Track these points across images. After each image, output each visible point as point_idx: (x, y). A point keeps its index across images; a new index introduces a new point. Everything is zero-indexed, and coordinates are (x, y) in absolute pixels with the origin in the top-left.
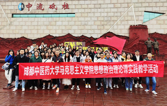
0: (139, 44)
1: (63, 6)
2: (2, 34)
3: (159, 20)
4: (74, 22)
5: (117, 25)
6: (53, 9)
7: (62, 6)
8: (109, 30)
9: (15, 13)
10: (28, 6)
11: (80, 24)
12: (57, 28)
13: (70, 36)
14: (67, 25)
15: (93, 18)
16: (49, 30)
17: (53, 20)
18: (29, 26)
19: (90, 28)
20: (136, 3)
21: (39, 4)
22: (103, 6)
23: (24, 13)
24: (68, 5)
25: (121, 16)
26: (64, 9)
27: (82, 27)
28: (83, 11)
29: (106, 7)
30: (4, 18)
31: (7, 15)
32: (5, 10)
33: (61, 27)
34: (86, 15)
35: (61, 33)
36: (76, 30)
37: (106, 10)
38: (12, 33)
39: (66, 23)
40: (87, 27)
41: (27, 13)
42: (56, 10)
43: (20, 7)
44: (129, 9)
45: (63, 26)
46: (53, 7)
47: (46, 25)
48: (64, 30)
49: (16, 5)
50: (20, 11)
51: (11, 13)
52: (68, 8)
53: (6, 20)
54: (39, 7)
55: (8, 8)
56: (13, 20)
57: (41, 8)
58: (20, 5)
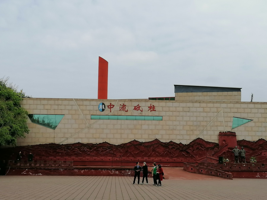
0: (228, 151)
1: (149, 107)
2: (80, 138)
3: (247, 127)
4: (161, 126)
5: (207, 130)
6: (138, 111)
8: (198, 136)
9: (94, 114)
10: (110, 107)
11: (168, 129)
12: (143, 132)
13: (157, 142)
14: (154, 129)
15: (181, 122)
16: (134, 135)
17: (138, 123)
18: (112, 130)
19: (178, 134)
20: (225, 108)
21: (122, 105)
22: (192, 109)
23: (105, 114)
24: (155, 107)
25: (210, 122)
26: (151, 111)
27: (170, 132)
28: (171, 113)
29: (195, 111)
30: (82, 119)
31: (86, 117)
32: (82, 110)
33: (147, 132)
34: (174, 118)
35: (147, 138)
36: (164, 135)
37: (195, 114)
38: (92, 137)
39: (153, 127)
40: (175, 132)
41: (109, 114)
42: (141, 112)
44: (219, 114)
45: (149, 130)
46: (138, 109)
47: (131, 129)
48: (150, 134)
49: (95, 105)
50: (101, 112)
51: (90, 114)
52: (155, 110)
53: (84, 122)
54: (122, 107)
55: (86, 108)
56: (93, 123)
57: (124, 109)
58: (100, 105)
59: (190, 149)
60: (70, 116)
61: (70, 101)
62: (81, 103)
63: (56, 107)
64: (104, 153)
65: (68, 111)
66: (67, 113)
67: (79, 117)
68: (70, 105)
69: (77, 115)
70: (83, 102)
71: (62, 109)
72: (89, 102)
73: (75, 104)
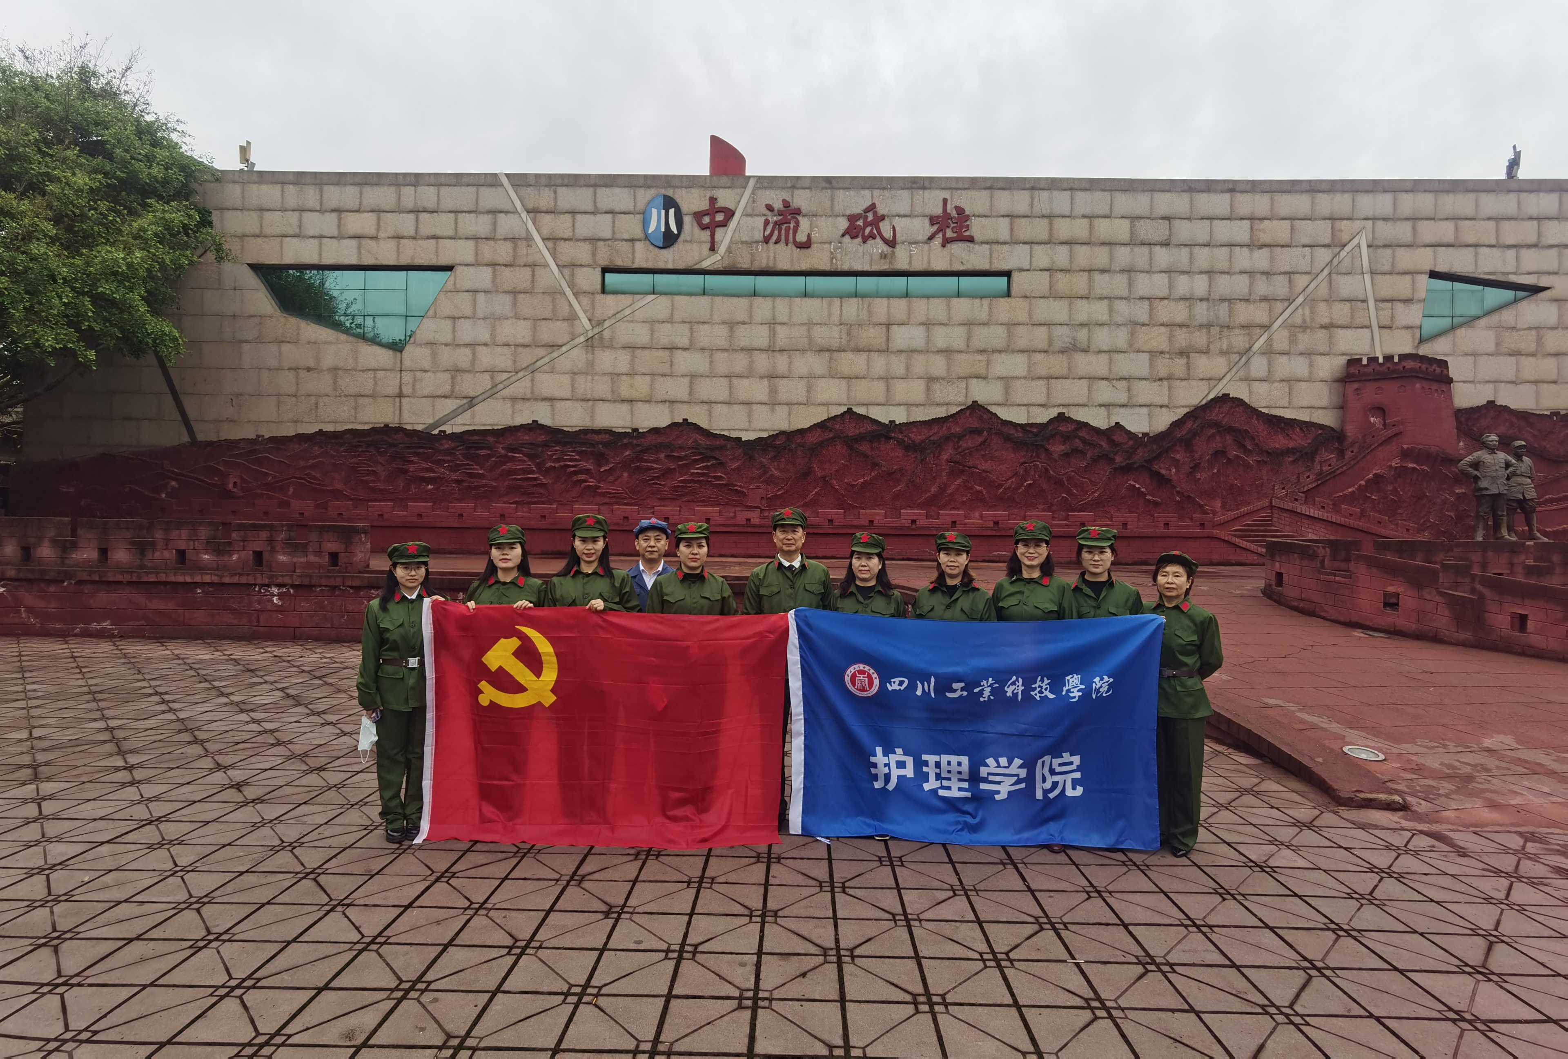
0: (1401, 472)
1: (933, 220)
2: (545, 399)
3: (1513, 328)
4: (1002, 330)
5: (1269, 352)
6: (871, 242)
7: (927, 221)
8: (1220, 386)
9: (619, 263)
10: (706, 220)
11: (1043, 345)
12: (898, 365)
13: (981, 419)
14: (962, 346)
15: (1122, 307)
16: (844, 382)
17: (870, 312)
18: (719, 356)
19: (1103, 371)
20: (1384, 219)
21: (778, 205)
22: (1185, 231)
23: (681, 266)
24: (968, 218)
25: (1290, 301)
26: (943, 246)
27: (1056, 364)
28: (1061, 255)
29: (1203, 238)
30: (554, 293)
31: (572, 275)
32: (552, 240)
33: (920, 364)
34: (1080, 283)
35: (921, 397)
36: (1019, 383)
37: (1203, 256)
38: (609, 396)
39: (956, 337)
40: (1084, 363)
41: (705, 265)
42: (886, 249)
43: (656, 222)
44: (1343, 254)
45: (933, 352)
46: (872, 230)
47: (828, 350)
48: (937, 379)
49: (623, 208)
50: (657, 250)
51: (594, 261)
52: (966, 234)
53: (565, 311)
54: (776, 223)
55: (573, 226)
56: (611, 313)
57: (791, 232)
58: (654, 212)
59: (1177, 463)
60: (483, 277)
61: (482, 189)
62: (545, 199)
63: (406, 223)
64: (674, 483)
65: (471, 244)
66: (470, 258)
67: (533, 282)
68: (483, 213)
69: (525, 266)
70: (555, 192)
71: (439, 232)
72: (591, 189)
73: (509, 207)
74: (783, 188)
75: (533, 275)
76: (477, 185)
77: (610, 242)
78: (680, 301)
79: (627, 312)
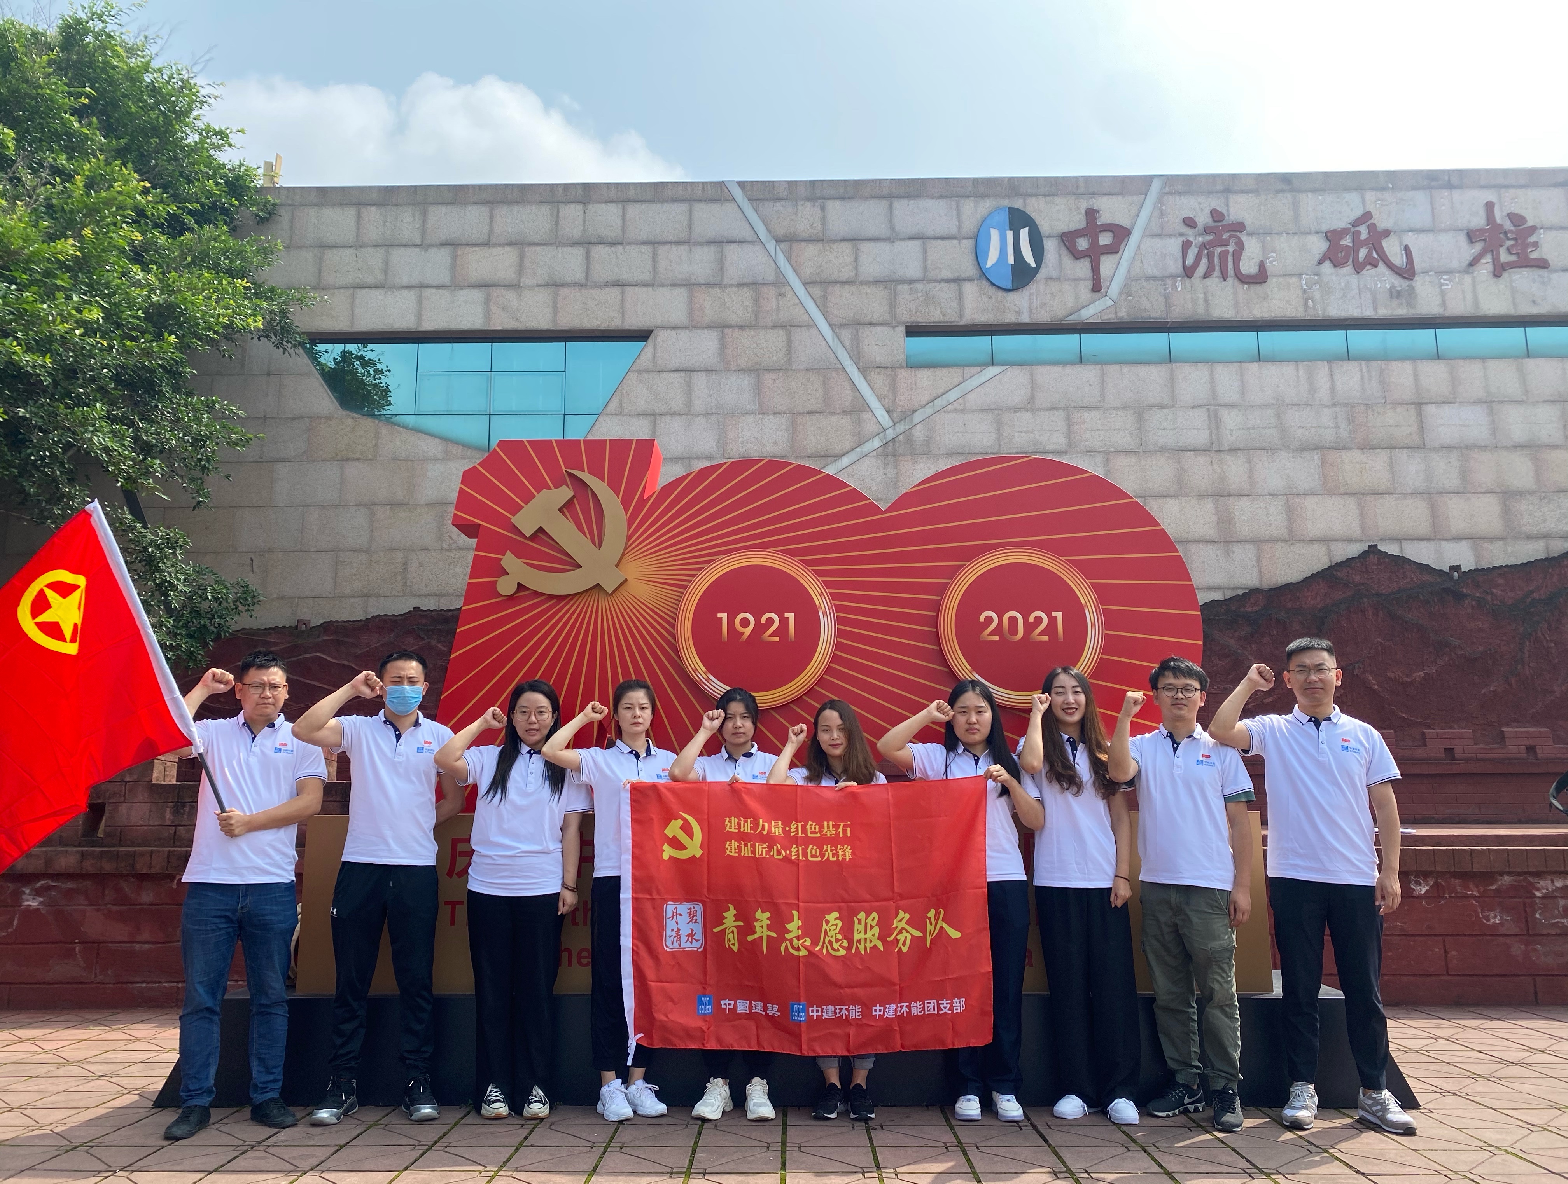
1: (1471, 236)
6: (1368, 272)
7: (1462, 239)
9: (937, 318)
10: (1083, 244)
12: (1446, 471)
14: (1558, 439)
16: (1351, 502)
17: (1383, 384)
21: (1203, 219)
23: (1043, 317)
24: (1531, 231)
26: (1497, 274)
30: (826, 370)
31: (856, 340)
32: (820, 284)
33: (1485, 469)
35: (1496, 527)
39: (1542, 422)
42: (1399, 283)
43: (997, 249)
45: (1505, 448)
46: (1369, 254)
47: (1316, 448)
48: (1521, 494)
49: (940, 230)
50: (1001, 294)
51: (893, 314)
52: (1534, 255)
53: (846, 398)
54: (1203, 246)
55: (856, 260)
56: (926, 398)
57: (1230, 259)
58: (995, 235)
60: (703, 346)
61: (698, 206)
62: (803, 218)
63: (569, 263)
65: (680, 296)
66: (678, 315)
67: (789, 351)
68: (701, 244)
69: (775, 327)
70: (823, 209)
71: (625, 276)
72: (884, 203)
73: (747, 234)
74: (1210, 193)
75: (789, 341)
76: (690, 201)
77: (920, 286)
78: (1047, 375)
79: (953, 395)
